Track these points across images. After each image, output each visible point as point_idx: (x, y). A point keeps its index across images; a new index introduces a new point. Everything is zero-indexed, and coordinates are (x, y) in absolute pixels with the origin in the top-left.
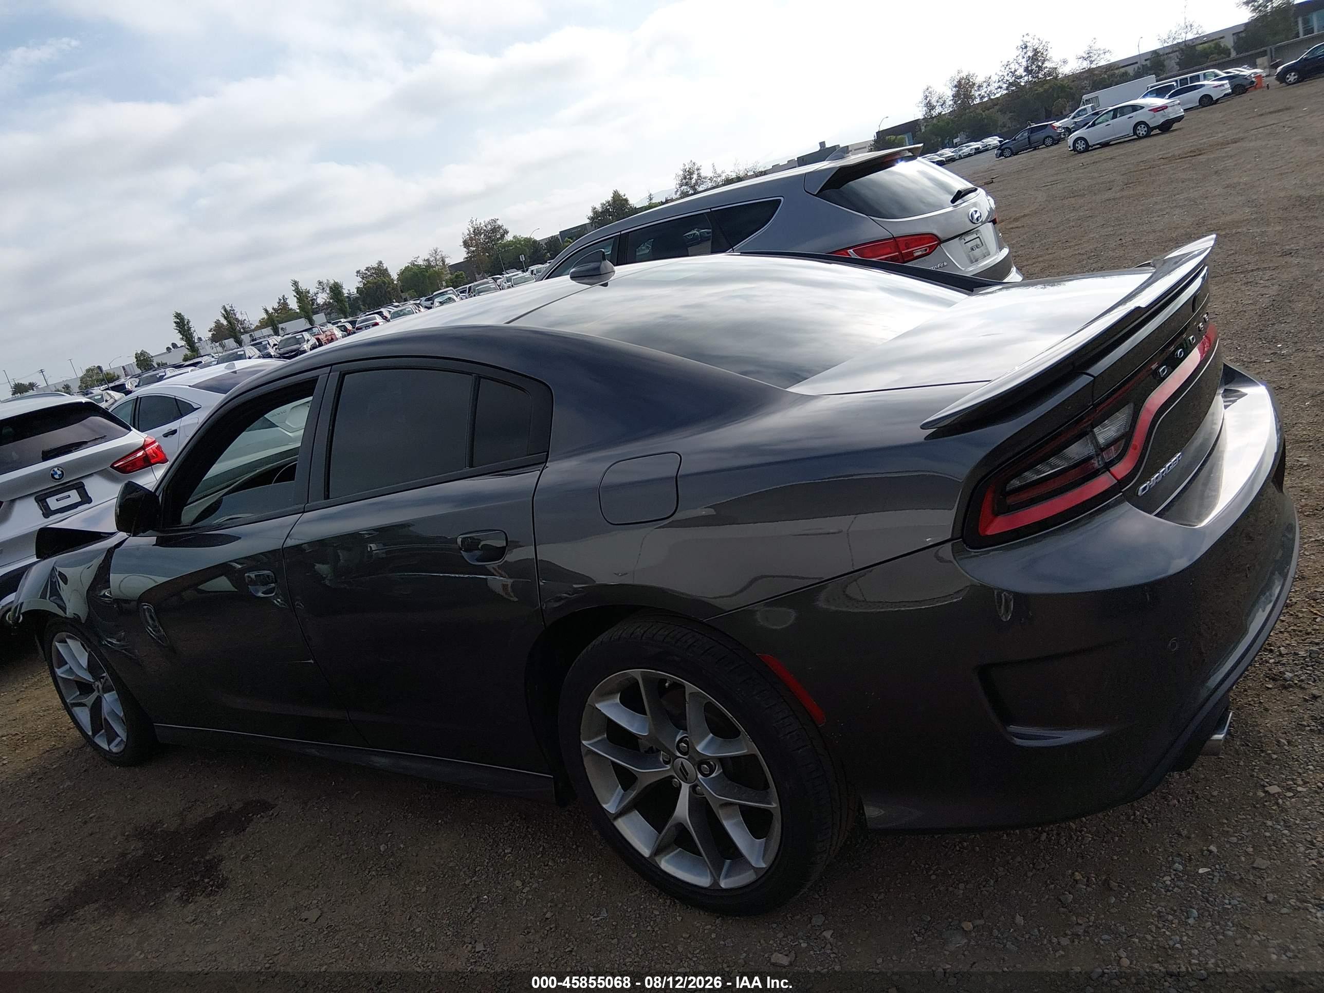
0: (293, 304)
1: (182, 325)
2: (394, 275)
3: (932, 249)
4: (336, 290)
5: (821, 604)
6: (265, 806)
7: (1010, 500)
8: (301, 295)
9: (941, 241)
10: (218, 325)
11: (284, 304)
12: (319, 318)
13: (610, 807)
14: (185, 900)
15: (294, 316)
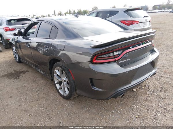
0: (69, 12)
1: (54, 12)
2: (82, 11)
3: (138, 23)
4: (74, 11)
5: (80, 64)
6: (28, 71)
7: (98, 59)
8: (70, 11)
9: (139, 23)
10: (59, 13)
11: (67, 12)
12: (71, 15)
13: (56, 82)
14: (14, 79)
15: (68, 14)
